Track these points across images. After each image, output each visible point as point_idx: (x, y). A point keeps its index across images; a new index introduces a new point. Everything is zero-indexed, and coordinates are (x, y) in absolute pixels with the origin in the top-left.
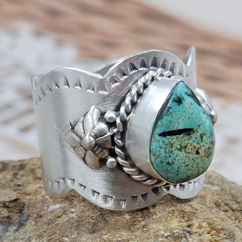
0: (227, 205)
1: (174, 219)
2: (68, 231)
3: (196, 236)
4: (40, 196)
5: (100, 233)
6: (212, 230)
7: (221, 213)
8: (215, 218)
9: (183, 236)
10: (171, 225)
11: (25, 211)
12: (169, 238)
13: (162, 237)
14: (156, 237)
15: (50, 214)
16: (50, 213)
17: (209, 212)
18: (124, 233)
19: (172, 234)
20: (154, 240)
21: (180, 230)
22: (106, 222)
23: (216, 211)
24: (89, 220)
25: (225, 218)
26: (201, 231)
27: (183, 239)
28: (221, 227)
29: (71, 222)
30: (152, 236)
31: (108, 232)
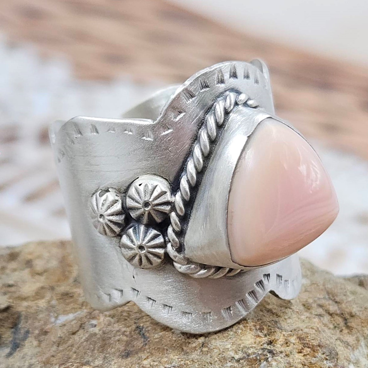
0: (321, 306)
1: (248, 333)
2: (89, 354)
3: (281, 358)
4: (43, 301)
5: (138, 356)
6: (305, 347)
7: (315, 320)
8: (306, 328)
9: (263, 357)
10: (243, 341)
11: (21, 324)
12: (241, 361)
13: (232, 360)
14: (223, 361)
15: (60, 329)
16: (60, 326)
17: (297, 320)
18: (174, 356)
19: (245, 356)
20: (220, 366)
21: (257, 349)
22: (145, 340)
23: (307, 318)
24: (120, 336)
25: (321, 327)
26: (288, 349)
27: (263, 362)
28: (317, 342)
29: (93, 341)
30: (216, 359)
31: (150, 355)
